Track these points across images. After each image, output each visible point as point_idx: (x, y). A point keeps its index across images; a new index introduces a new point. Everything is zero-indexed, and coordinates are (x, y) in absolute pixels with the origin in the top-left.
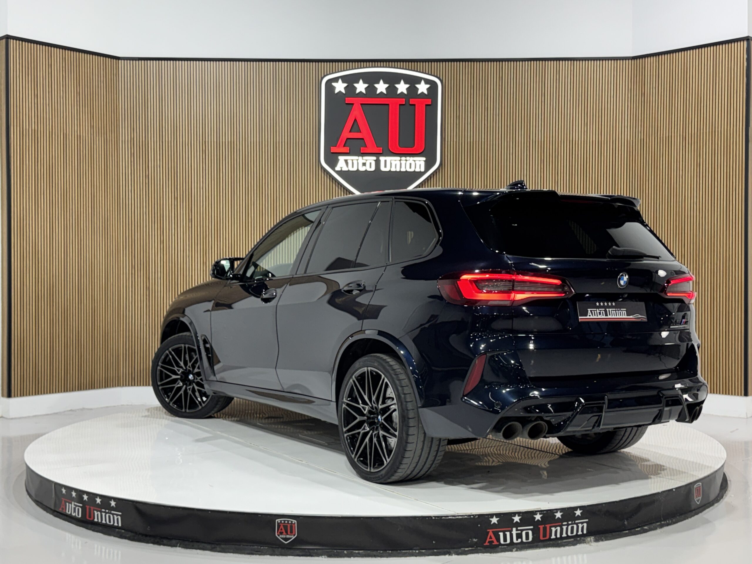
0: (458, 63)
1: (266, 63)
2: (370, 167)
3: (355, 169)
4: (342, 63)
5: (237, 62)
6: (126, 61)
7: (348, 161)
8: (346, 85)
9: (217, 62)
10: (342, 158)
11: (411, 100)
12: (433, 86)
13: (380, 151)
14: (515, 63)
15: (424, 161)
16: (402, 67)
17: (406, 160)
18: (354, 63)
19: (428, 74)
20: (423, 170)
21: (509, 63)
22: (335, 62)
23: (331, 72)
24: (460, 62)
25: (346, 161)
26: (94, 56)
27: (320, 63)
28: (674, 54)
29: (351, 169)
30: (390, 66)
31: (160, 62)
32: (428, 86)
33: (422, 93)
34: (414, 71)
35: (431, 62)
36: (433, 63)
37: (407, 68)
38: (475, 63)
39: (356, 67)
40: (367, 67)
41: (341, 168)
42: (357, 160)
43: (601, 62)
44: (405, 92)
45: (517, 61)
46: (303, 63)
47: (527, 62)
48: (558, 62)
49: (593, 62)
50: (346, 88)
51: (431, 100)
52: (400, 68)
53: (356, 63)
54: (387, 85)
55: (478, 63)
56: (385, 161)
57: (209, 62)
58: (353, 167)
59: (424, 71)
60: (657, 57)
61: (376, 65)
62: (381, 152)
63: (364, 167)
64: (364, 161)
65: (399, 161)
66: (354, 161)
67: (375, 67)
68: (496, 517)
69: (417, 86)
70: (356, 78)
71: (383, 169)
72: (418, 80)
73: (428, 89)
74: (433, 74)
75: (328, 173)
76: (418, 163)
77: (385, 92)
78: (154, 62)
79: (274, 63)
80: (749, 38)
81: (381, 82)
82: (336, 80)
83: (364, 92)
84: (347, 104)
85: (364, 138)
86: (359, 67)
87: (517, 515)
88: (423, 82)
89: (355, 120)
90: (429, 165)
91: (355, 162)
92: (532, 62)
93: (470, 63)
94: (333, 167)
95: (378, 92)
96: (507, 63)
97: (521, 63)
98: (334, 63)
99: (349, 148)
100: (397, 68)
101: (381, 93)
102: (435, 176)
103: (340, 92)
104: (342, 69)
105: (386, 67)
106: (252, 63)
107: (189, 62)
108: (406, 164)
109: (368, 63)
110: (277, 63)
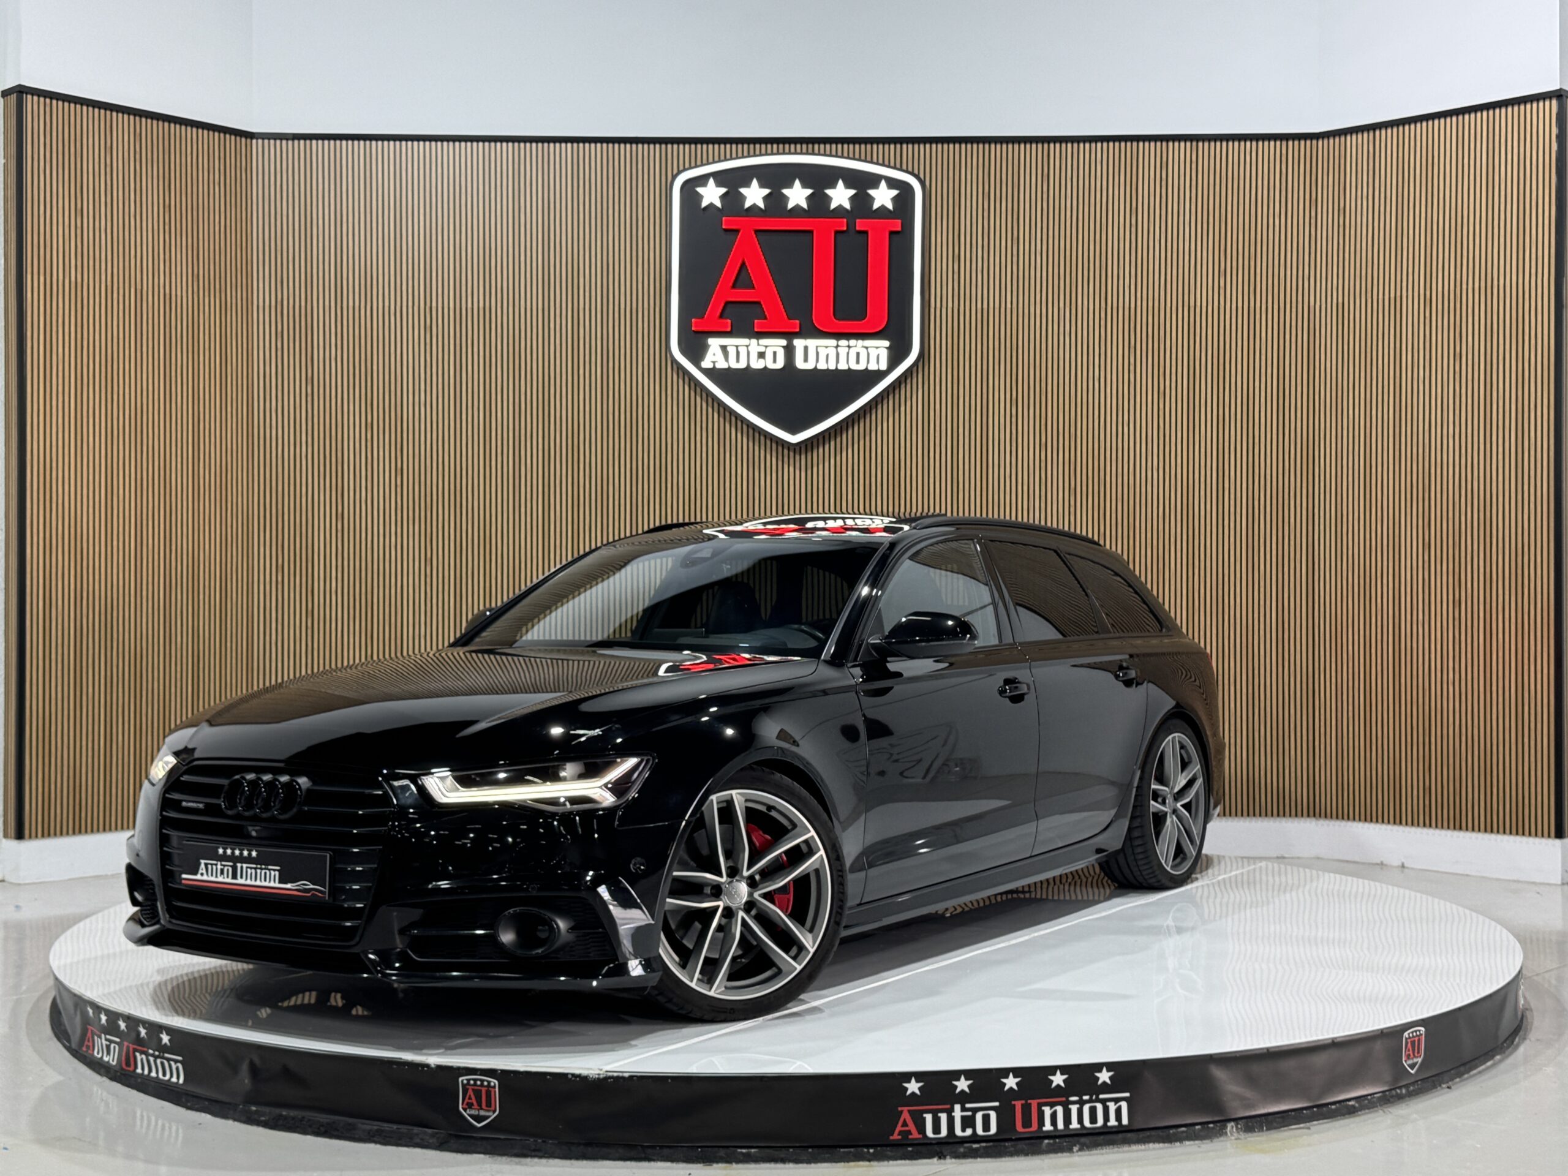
0: (957, 146)
1: (558, 145)
2: (775, 361)
3: (742, 365)
4: (716, 146)
5: (499, 144)
6: (266, 141)
7: (729, 348)
8: (723, 190)
9: (457, 144)
10: (714, 343)
11: (858, 220)
12: (904, 194)
13: (795, 328)
14: (1075, 145)
15: (887, 348)
16: (840, 153)
17: (849, 347)
18: (740, 146)
19: (895, 168)
20: (883, 366)
21: (1064, 145)
22: (702, 144)
23: (693, 164)
24: (960, 143)
25: (724, 348)
26: (200, 131)
27: (669, 146)
28: (1407, 127)
29: (734, 365)
30: (816, 151)
31: (338, 142)
32: (895, 192)
33: (883, 207)
34: (865, 161)
35: (901, 144)
36: (905, 146)
37: (851, 155)
38: (993, 146)
39: (746, 154)
40: (766, 154)
41: (714, 362)
42: (747, 346)
43: (1254, 143)
44: (847, 206)
45: (1078, 143)
46: (634, 146)
47: (1099, 145)
48: (1164, 144)
49: (1236, 144)
50: (723, 197)
51: (900, 221)
52: (836, 156)
53: (746, 146)
54: (809, 191)
55: (998, 146)
56: (806, 348)
57: (439, 144)
58: (738, 360)
59: (886, 163)
60: (1371, 134)
61: (787, 150)
62: (798, 330)
63: (761, 360)
64: (762, 349)
65: (835, 349)
66: (739, 348)
67: (784, 153)
68: (917, 1081)
69: (872, 192)
70: (742, 177)
71: (800, 364)
72: (874, 180)
73: (895, 200)
74: (904, 167)
75: (686, 372)
76: (873, 353)
77: (805, 205)
78: (326, 142)
79: (575, 145)
80: (1562, 93)
81: (797, 183)
82: (702, 180)
83: (761, 205)
84: (726, 230)
85: (762, 303)
86: (752, 153)
87: (963, 1078)
88: (883, 184)
89: (743, 264)
90: (897, 355)
91: (743, 351)
92: (1111, 144)
93: (981, 146)
94: (696, 359)
95: (790, 205)
96: (1058, 145)
97: (1087, 145)
98: (699, 146)
99: (729, 321)
100: (831, 155)
101: (797, 207)
102: (909, 381)
103: (711, 205)
104: (716, 159)
105: (807, 153)
106: (528, 145)
107: (398, 143)
108: (848, 353)
109: (769, 146)
110: (581, 145)
